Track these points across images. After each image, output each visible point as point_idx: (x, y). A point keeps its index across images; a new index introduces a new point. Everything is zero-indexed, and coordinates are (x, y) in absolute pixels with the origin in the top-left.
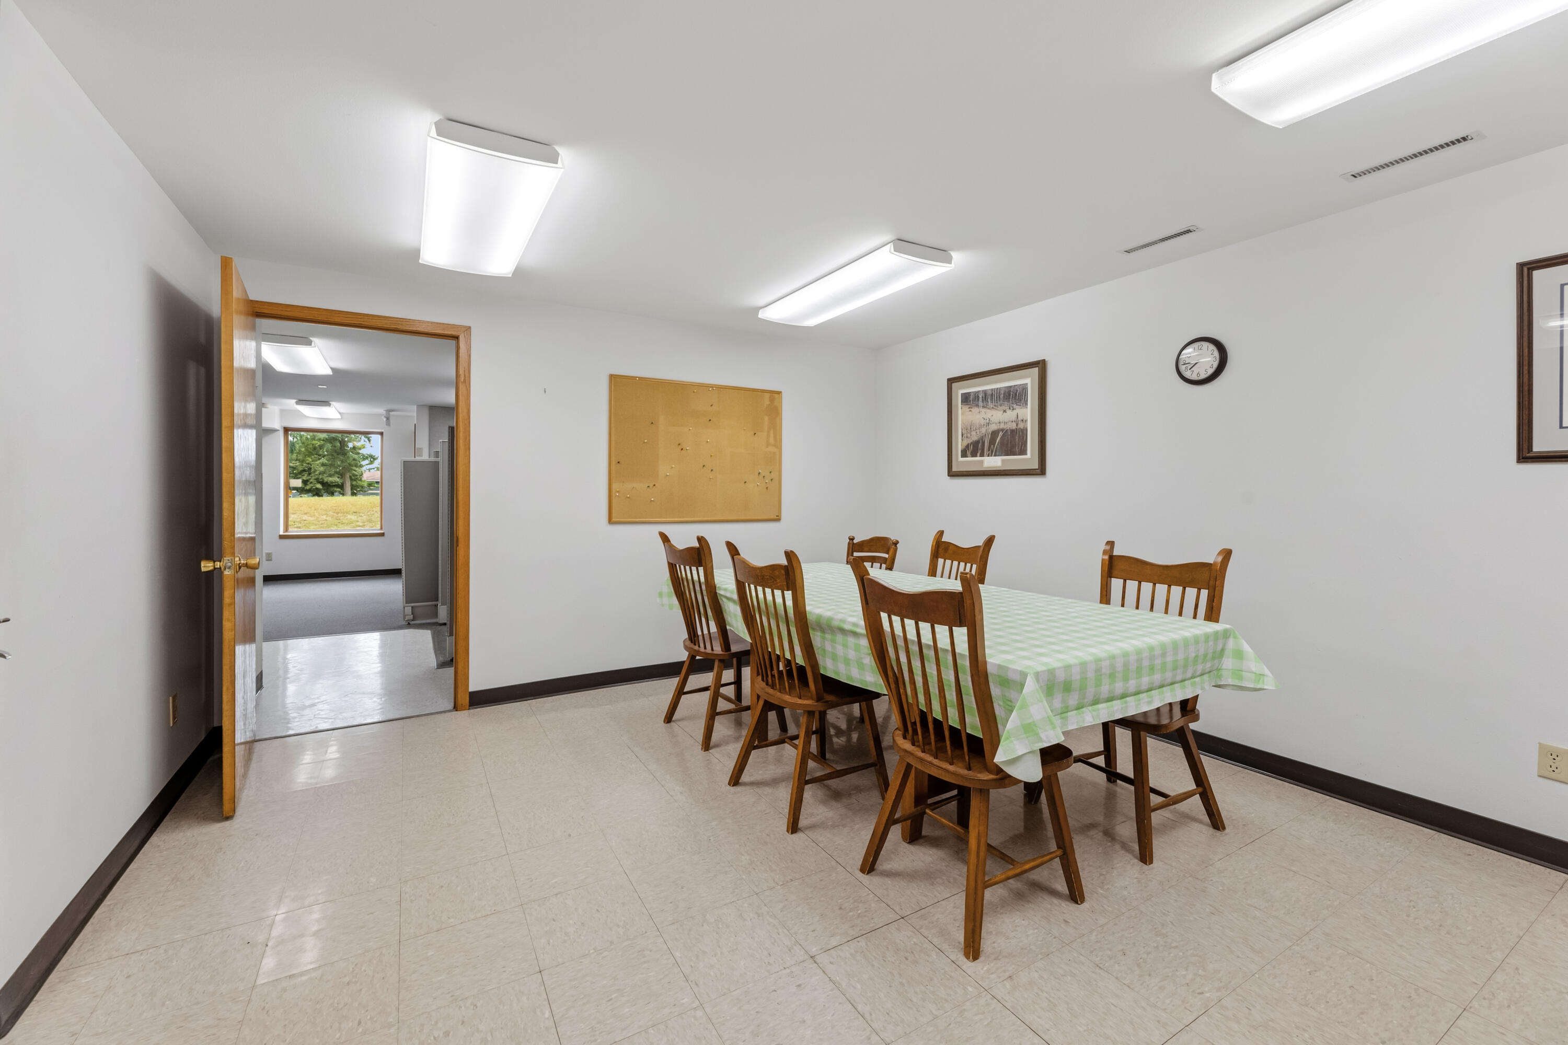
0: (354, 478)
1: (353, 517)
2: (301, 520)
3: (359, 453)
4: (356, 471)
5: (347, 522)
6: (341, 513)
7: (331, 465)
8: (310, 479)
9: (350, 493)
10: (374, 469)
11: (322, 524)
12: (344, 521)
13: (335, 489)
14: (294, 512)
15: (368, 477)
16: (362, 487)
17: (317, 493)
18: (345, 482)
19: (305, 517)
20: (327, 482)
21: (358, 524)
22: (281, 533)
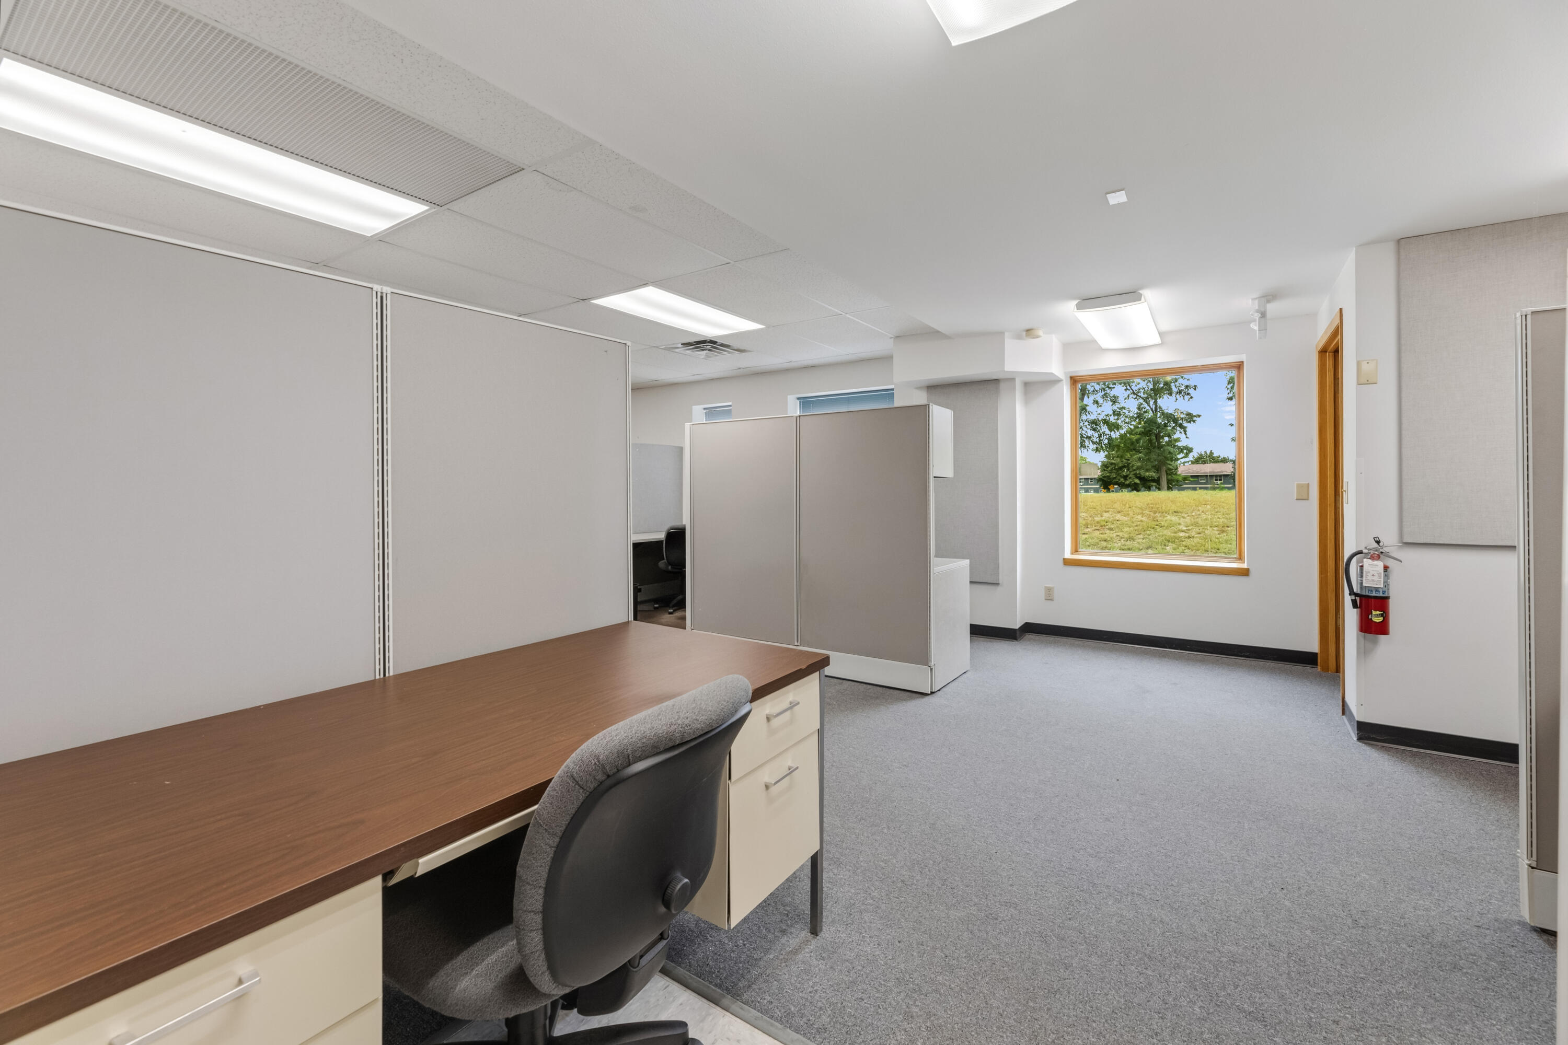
0: (1171, 472)
1: (1174, 519)
2: (1114, 520)
3: (1175, 446)
4: (1171, 465)
5: (1166, 525)
6: (1160, 512)
7: (1149, 460)
8: (1129, 475)
9: (1166, 488)
10: (1188, 462)
11: (1137, 526)
12: (1163, 524)
13: (1152, 484)
14: (1107, 510)
15: (1183, 471)
16: (1177, 481)
17: (1135, 488)
18: (1161, 475)
19: (1118, 516)
20: (1144, 477)
21: (1180, 527)
22: (1068, 555)
